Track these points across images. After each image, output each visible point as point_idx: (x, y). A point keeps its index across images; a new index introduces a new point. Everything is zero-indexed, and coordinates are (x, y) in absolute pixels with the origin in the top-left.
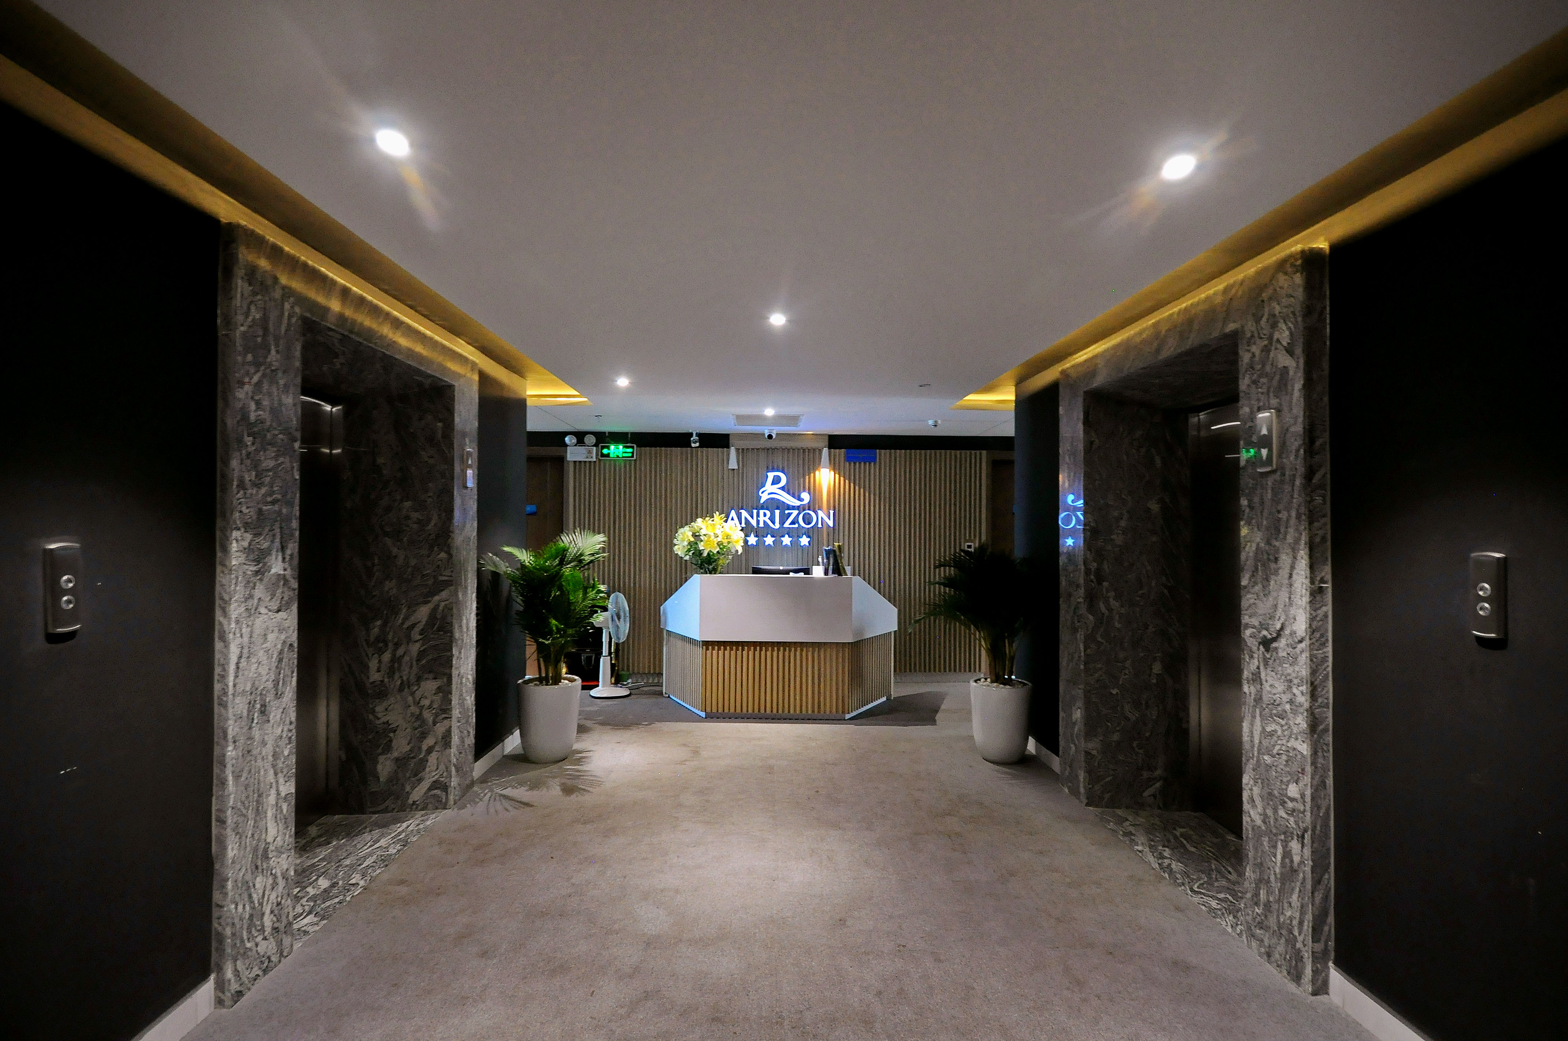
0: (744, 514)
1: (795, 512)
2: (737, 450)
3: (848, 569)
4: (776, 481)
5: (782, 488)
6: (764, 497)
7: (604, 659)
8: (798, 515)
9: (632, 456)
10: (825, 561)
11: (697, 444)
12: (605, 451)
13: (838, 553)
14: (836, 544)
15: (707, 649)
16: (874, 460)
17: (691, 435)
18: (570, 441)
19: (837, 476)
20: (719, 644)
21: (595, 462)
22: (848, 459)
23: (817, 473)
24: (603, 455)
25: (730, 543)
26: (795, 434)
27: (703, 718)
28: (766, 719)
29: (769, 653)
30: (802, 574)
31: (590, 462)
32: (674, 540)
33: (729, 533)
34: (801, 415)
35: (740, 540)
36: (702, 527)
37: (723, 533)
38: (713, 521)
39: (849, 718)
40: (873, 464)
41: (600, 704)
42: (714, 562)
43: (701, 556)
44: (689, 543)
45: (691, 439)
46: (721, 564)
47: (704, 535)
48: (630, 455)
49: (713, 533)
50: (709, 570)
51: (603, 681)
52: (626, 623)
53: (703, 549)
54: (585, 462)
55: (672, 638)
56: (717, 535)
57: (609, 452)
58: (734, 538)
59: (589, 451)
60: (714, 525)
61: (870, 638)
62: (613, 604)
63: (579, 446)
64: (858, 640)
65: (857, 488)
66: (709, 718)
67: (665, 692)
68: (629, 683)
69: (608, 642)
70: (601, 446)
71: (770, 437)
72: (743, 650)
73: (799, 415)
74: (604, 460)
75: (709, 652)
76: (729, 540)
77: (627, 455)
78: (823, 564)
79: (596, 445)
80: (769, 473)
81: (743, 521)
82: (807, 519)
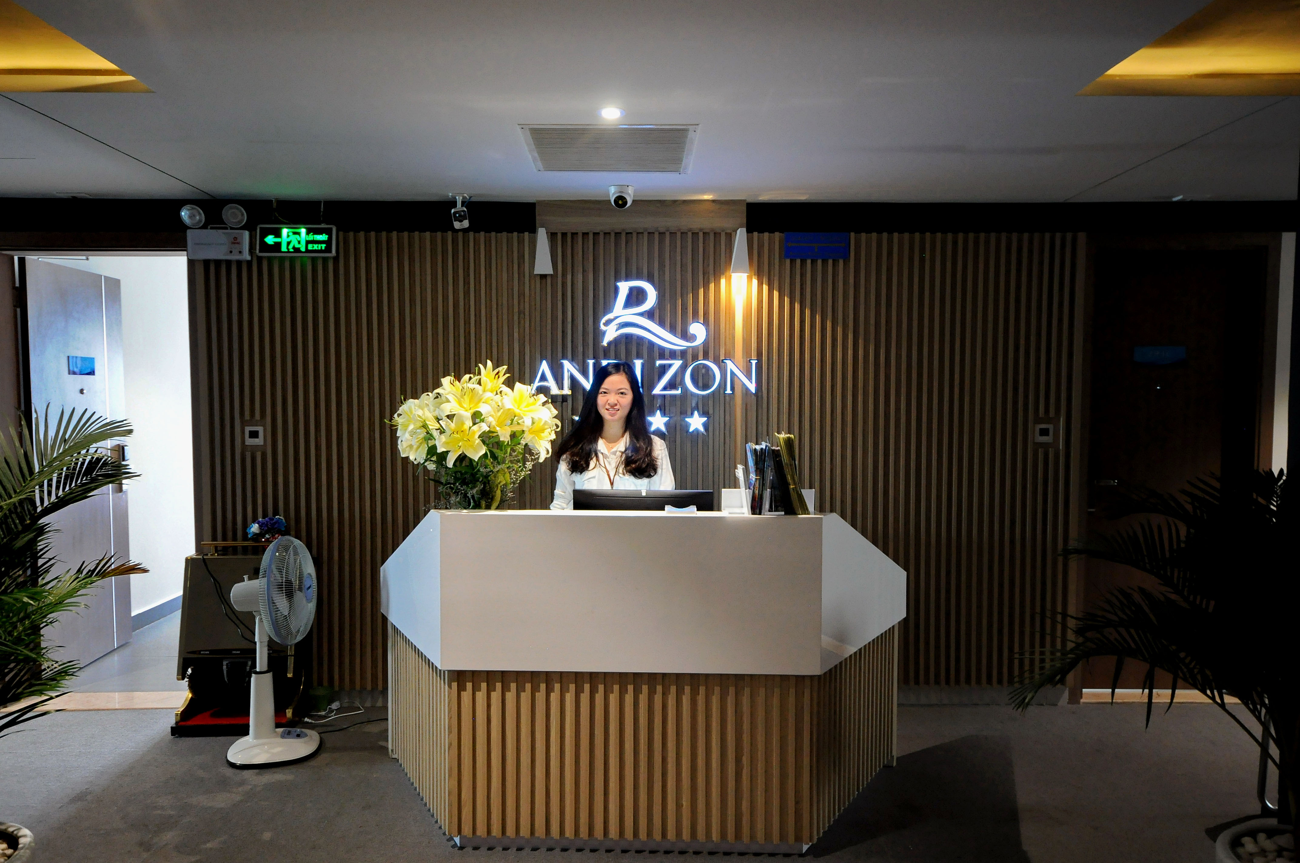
0: (568, 366)
1: (677, 364)
2: (552, 236)
3: (809, 496)
4: (636, 297)
5: (649, 314)
6: (610, 334)
7: (256, 680)
8: (683, 368)
9: (328, 249)
10: (753, 476)
11: (466, 224)
12: (270, 240)
13: (785, 458)
14: (783, 436)
15: (461, 689)
16: (846, 258)
17: (453, 204)
18: (191, 217)
19: (765, 288)
20: (490, 677)
21: (249, 263)
22: (789, 253)
23: (723, 281)
24: (265, 247)
25: (517, 434)
26: (675, 202)
27: (455, 845)
28: (608, 851)
29: (613, 698)
30: (694, 508)
31: (239, 263)
32: (396, 426)
33: (514, 413)
34: (686, 130)
35: (546, 427)
36: (450, 397)
37: (498, 411)
38: (479, 383)
39: (809, 848)
40: (841, 262)
41: (242, 783)
42: (478, 481)
43: (447, 467)
44: (428, 433)
45: (453, 211)
46: (500, 482)
47: (448, 417)
48: (324, 246)
49: (472, 411)
50: (473, 497)
51: (256, 726)
52: (307, 600)
53: (443, 452)
54: (229, 263)
55: (401, 643)
56: (483, 417)
57: (278, 240)
58: (528, 422)
59: (235, 238)
60: (481, 392)
61: (855, 653)
62: (270, 565)
63: (212, 228)
64: (833, 666)
65: (807, 312)
66: (469, 849)
67: (392, 750)
68: (331, 711)
69: (266, 644)
70: (260, 228)
71: (620, 202)
72: (549, 691)
73: (683, 130)
74: (269, 259)
75: (466, 696)
76: (516, 428)
77: (316, 247)
78: (748, 485)
79: (249, 227)
80: (619, 284)
81: (567, 382)
82: (702, 378)
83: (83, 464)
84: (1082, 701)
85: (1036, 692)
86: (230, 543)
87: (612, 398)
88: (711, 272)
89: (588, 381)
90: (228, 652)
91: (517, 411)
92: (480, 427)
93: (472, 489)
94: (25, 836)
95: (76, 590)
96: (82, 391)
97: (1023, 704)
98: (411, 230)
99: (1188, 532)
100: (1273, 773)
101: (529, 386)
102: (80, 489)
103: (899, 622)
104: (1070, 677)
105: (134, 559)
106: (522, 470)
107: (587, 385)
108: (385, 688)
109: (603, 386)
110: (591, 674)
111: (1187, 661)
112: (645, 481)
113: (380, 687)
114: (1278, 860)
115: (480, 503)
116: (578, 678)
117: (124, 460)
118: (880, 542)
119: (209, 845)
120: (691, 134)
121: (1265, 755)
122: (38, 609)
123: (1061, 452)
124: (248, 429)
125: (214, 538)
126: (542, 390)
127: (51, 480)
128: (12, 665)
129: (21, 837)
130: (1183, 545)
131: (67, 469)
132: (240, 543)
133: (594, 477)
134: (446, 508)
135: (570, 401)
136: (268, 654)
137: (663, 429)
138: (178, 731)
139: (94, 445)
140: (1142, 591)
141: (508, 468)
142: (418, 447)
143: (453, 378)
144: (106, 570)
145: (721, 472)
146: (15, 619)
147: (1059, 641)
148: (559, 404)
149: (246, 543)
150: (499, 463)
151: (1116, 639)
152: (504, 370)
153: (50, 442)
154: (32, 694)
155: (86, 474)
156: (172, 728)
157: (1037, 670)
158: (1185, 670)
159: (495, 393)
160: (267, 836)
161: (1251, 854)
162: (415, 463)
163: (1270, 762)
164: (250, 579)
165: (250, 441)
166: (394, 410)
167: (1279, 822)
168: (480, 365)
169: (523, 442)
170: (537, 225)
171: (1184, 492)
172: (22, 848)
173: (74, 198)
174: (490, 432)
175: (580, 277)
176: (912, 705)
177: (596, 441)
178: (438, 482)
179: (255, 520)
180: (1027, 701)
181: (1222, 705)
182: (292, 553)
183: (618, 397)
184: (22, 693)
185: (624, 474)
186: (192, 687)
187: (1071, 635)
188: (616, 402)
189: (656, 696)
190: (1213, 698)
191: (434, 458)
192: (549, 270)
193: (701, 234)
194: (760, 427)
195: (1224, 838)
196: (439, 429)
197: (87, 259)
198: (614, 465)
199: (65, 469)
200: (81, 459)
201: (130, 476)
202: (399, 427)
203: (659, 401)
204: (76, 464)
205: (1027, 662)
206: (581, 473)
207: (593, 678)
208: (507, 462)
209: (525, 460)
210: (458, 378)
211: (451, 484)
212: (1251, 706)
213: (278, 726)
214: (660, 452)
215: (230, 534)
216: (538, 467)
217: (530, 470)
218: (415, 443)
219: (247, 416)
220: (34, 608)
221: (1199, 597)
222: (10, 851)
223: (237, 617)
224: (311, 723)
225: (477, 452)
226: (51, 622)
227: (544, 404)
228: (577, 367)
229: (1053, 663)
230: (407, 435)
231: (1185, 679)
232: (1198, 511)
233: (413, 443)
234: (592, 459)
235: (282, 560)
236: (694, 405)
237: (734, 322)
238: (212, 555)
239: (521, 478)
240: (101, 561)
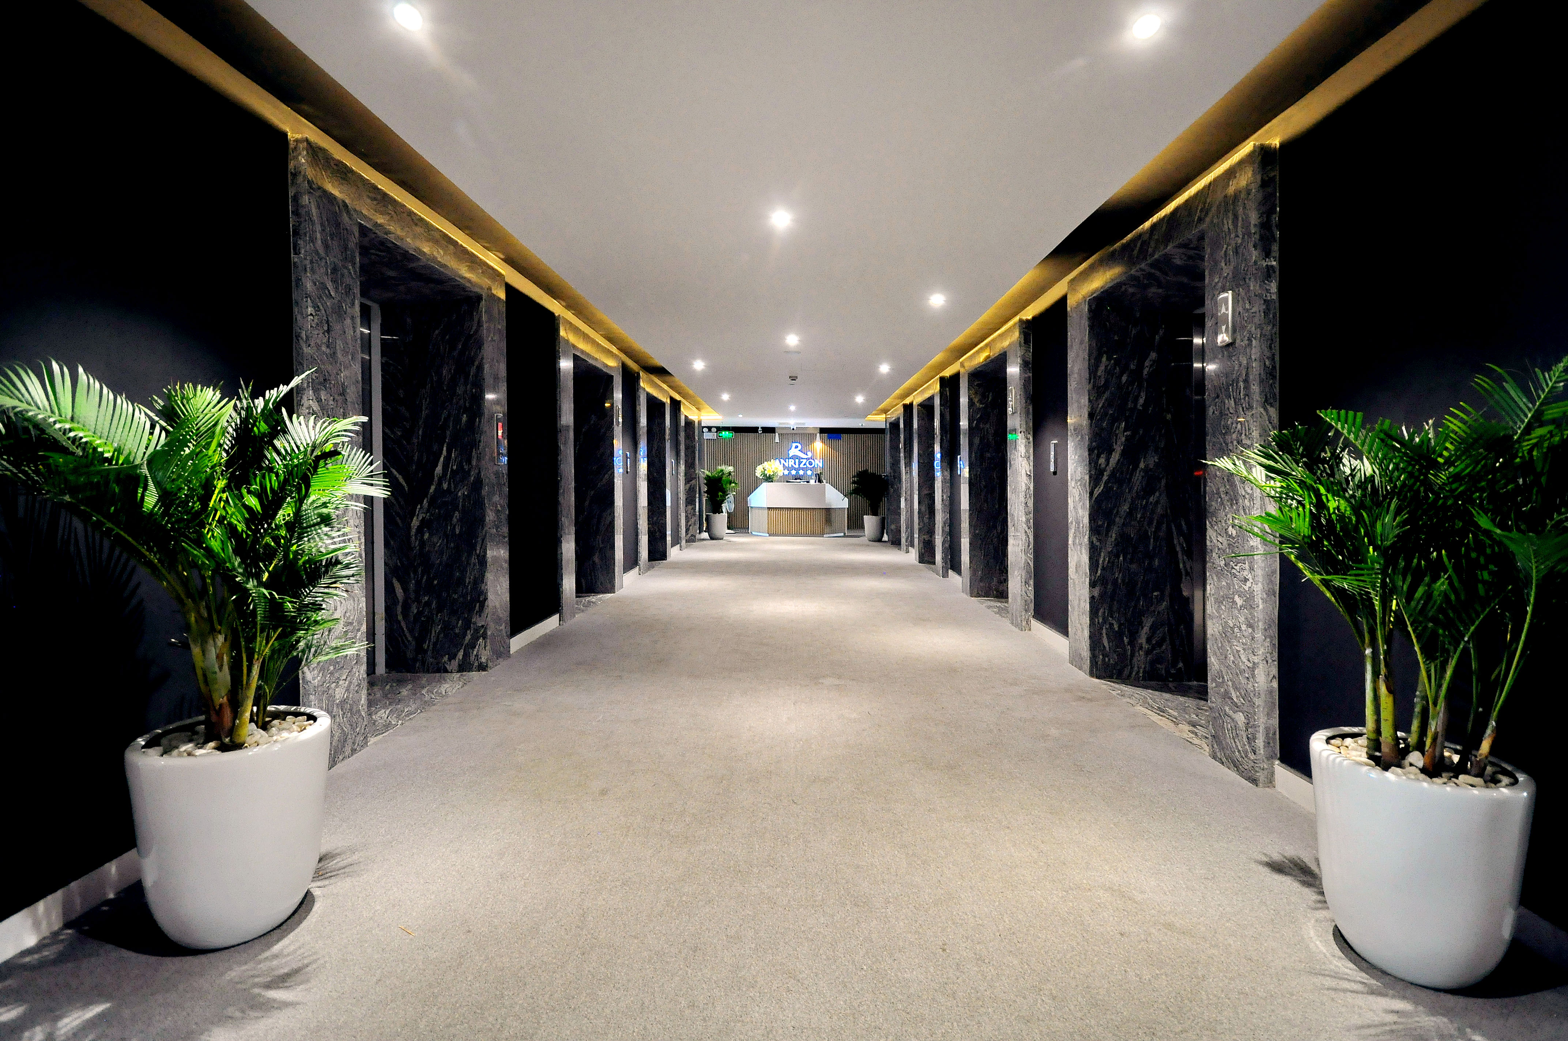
0: (783, 460)
2: (779, 434)
4: (796, 447)
5: (799, 450)
6: (791, 454)
8: (806, 461)
9: (732, 437)
10: (816, 478)
11: (761, 432)
13: (821, 475)
15: (769, 511)
17: (758, 428)
18: (706, 430)
19: (824, 445)
21: (716, 439)
22: (829, 438)
23: (815, 444)
24: (719, 436)
26: (804, 428)
40: (840, 439)
44: (762, 470)
46: (773, 479)
47: (765, 468)
53: (764, 474)
65: (833, 450)
71: (793, 428)
79: (717, 432)
80: (793, 444)
82: (811, 464)
88: (812, 442)
92: (771, 470)
93: (769, 480)
134: (766, 482)
137: (802, 475)
150: (774, 476)
162: (760, 475)
170: (776, 432)
175: (785, 443)
178: (762, 479)
192: (778, 441)
193: (810, 434)
202: (756, 469)
211: (765, 479)
225: (770, 474)
233: (759, 472)
237: (817, 453)
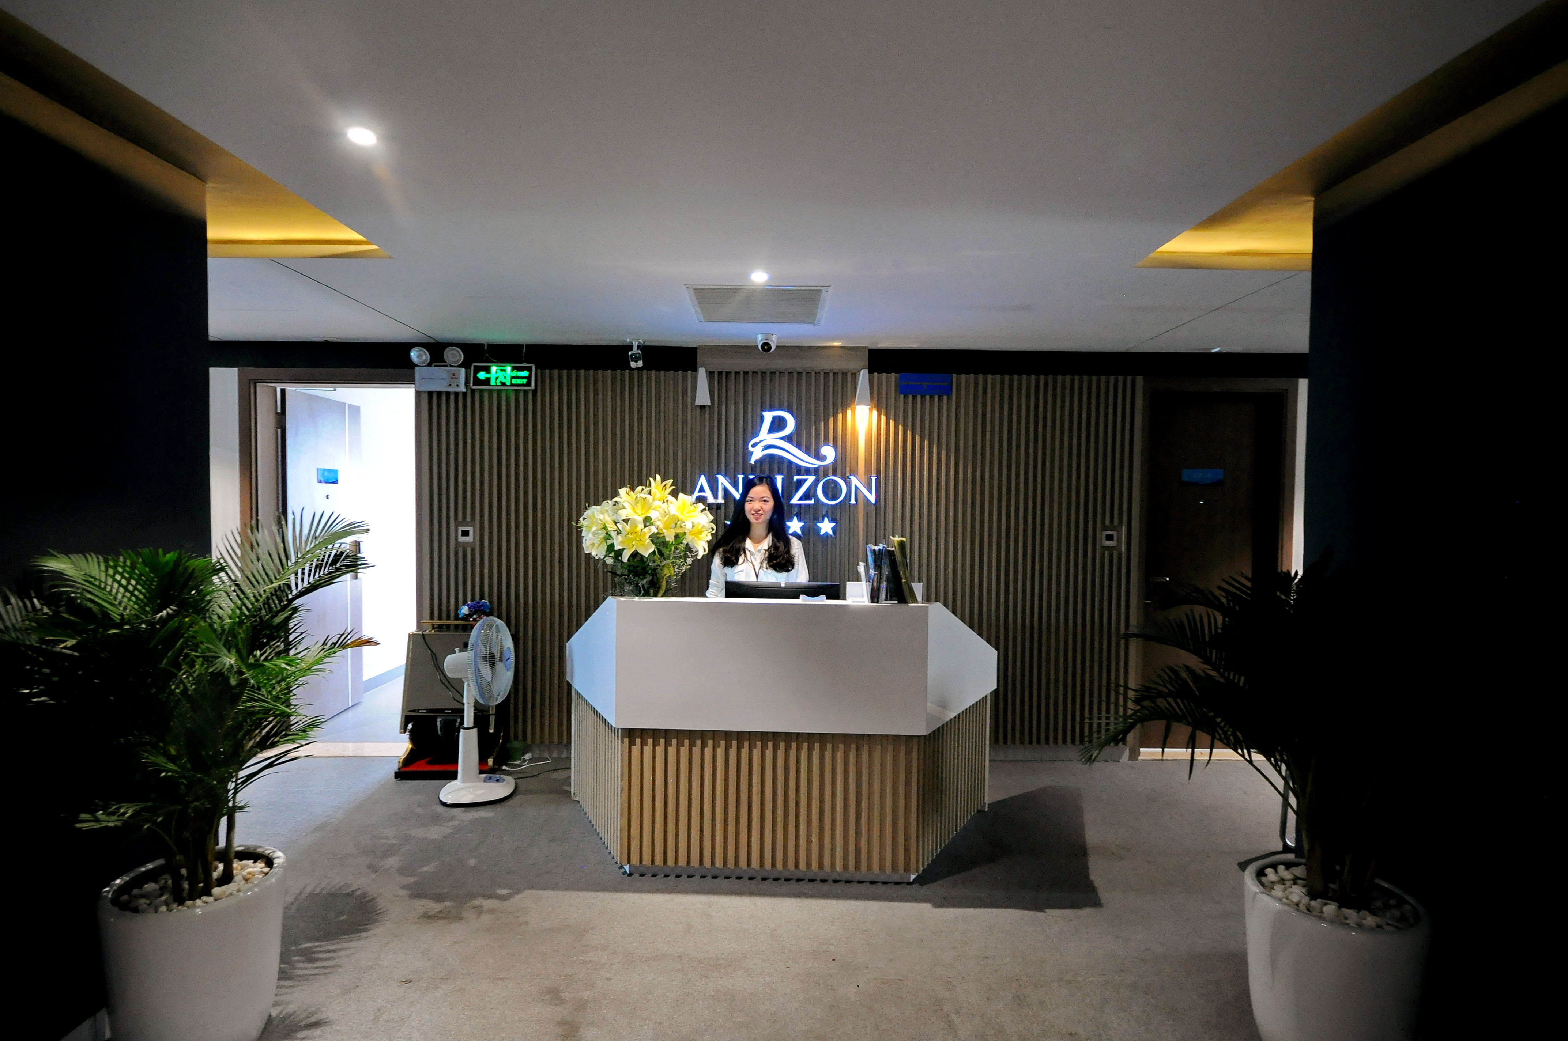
0: (722, 480)
1: (811, 479)
2: (710, 374)
3: (918, 588)
4: (778, 425)
5: (789, 439)
6: (757, 454)
7: (464, 734)
8: (816, 483)
9: (529, 384)
10: (872, 572)
11: (640, 364)
12: (482, 375)
13: (898, 557)
14: (897, 539)
15: (632, 743)
16: (949, 393)
17: (630, 348)
18: (419, 356)
19: (883, 418)
20: (655, 734)
21: (465, 394)
22: (903, 390)
23: (849, 412)
24: (477, 382)
25: (680, 535)
26: (810, 347)
27: (625, 873)
28: (751, 879)
29: (756, 753)
30: (824, 597)
31: (456, 394)
32: (581, 527)
33: (678, 518)
34: (820, 291)
35: (704, 530)
36: (626, 505)
37: (665, 516)
38: (650, 493)
39: (915, 878)
40: (945, 398)
41: (452, 818)
42: (648, 573)
43: (622, 562)
44: (607, 533)
45: (630, 353)
46: (665, 575)
47: (624, 520)
48: (525, 381)
49: (644, 516)
50: (643, 586)
51: (463, 771)
52: (507, 669)
53: (620, 549)
54: (448, 394)
55: (582, 705)
56: (652, 521)
57: (488, 376)
58: (689, 526)
59: (454, 374)
60: (651, 501)
61: (955, 717)
62: (477, 640)
63: (435, 366)
64: (936, 728)
65: (917, 438)
66: (636, 876)
67: (574, 794)
68: (524, 761)
69: (473, 704)
70: (474, 366)
71: (766, 347)
72: (703, 746)
73: (816, 290)
74: (481, 390)
75: (636, 750)
76: (679, 531)
77: (519, 381)
78: (868, 579)
79: (465, 365)
80: (764, 414)
81: (721, 493)
82: (832, 491)
83: (329, 556)
84: (1140, 758)
85: (1101, 750)
86: (444, 622)
87: (757, 505)
88: (840, 406)
89: (738, 491)
90: (441, 711)
91: (680, 517)
92: (650, 529)
93: (642, 579)
94: (278, 857)
95: (322, 659)
96: (327, 497)
97: (1090, 760)
98: (596, 368)
99: (1224, 621)
100: (1292, 817)
101: (690, 496)
102: (327, 577)
103: (991, 693)
104: (1130, 737)
105: (367, 633)
106: (684, 564)
107: (737, 496)
108: (569, 742)
109: (749, 495)
110: (738, 732)
111: (1222, 724)
112: (785, 574)
113: (565, 741)
114: (1293, 886)
115: (649, 591)
116: (727, 735)
117: (359, 553)
118: (976, 626)
119: (425, 869)
120: (823, 294)
121: (1286, 804)
122: (293, 673)
123: (1123, 555)
124: (461, 529)
125: (432, 618)
126: (701, 499)
127: (303, 569)
128: (271, 719)
129: (275, 858)
130: (1219, 631)
131: (318, 560)
132: (452, 622)
133: (742, 571)
134: (621, 595)
135: (723, 508)
136: (475, 713)
137: (799, 532)
138: (400, 775)
139: (339, 541)
140: (1187, 668)
141: (672, 563)
142: (599, 545)
143: (628, 489)
144: (345, 643)
145: (847, 568)
146: (274, 682)
147: (1121, 709)
148: (714, 511)
149: (457, 622)
150: (665, 559)
151: (1166, 708)
152: (671, 483)
153: (304, 538)
154: (287, 742)
155: (331, 565)
156: (395, 773)
157: (1103, 731)
158: (1221, 732)
159: (662, 502)
160: (472, 862)
161: (1272, 882)
162: (597, 558)
163: (1290, 810)
164: (460, 651)
165: (462, 539)
166: (579, 515)
167: (1296, 857)
168: (651, 479)
169: (685, 542)
170: (698, 366)
171: (1220, 588)
172: (277, 867)
173: (327, 341)
174: (658, 533)
175: (733, 407)
176: (1001, 761)
177: (744, 540)
178: (614, 574)
179: (465, 603)
180: (1093, 757)
181: (1250, 762)
182: (495, 630)
183: (761, 504)
184: (278, 741)
185: (767, 569)
186: (413, 739)
187: (1130, 704)
188: (760, 508)
189: (791, 752)
190: (1243, 756)
191: (612, 554)
192: (707, 402)
193: (831, 375)
194: (878, 532)
195: (1251, 870)
196: (616, 530)
197: (335, 390)
198: (759, 561)
199: (315, 560)
200: (328, 553)
201: (365, 565)
202: (584, 529)
203: (796, 509)
204: (324, 556)
205: (1095, 725)
206: (732, 567)
207: (740, 736)
208: (671, 558)
209: (686, 557)
210: (633, 489)
211: (625, 575)
212: (1273, 762)
213: (481, 772)
214: (797, 550)
215: (444, 615)
216: (696, 562)
217: (690, 565)
218: (596, 542)
219: (460, 518)
220: (289, 672)
221: (1232, 674)
222: (267, 870)
223: (449, 682)
224: (508, 770)
225: (647, 549)
226: (302, 684)
227: (702, 511)
228: (729, 481)
229: (1117, 726)
230: (590, 535)
231: (1221, 740)
232: (1231, 604)
233: (594, 542)
234: (741, 555)
235: (486, 636)
236: (824, 513)
237: (858, 448)
238: (429, 631)
239: (683, 571)
240: (342, 635)
